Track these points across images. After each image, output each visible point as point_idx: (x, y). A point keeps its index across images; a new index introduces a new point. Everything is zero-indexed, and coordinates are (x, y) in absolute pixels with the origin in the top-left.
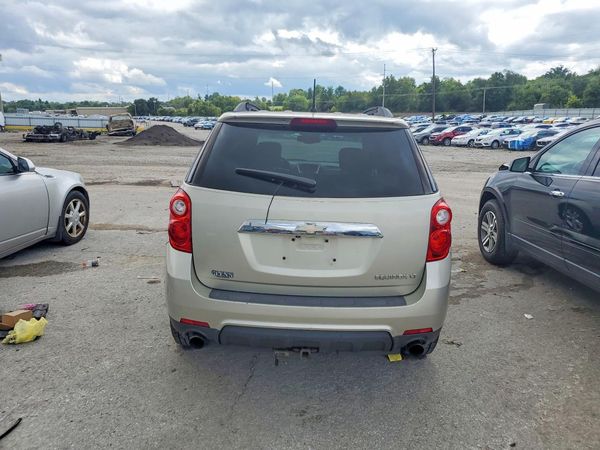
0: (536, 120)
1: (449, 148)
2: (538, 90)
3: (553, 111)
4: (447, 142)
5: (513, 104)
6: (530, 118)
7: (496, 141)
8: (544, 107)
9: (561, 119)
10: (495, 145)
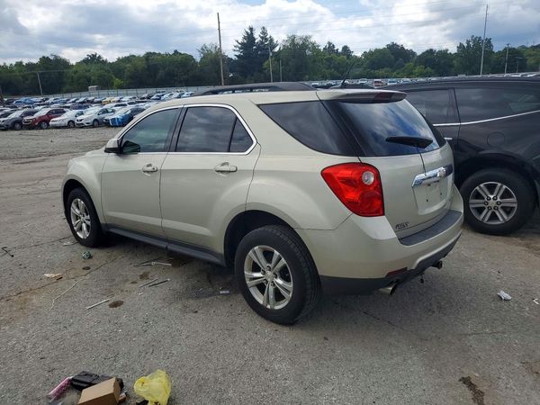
0: (96, 100)
1: (49, 131)
2: (88, 74)
3: (105, 92)
4: (44, 125)
5: (68, 87)
6: (90, 99)
7: (96, 120)
8: (97, 89)
9: (117, 99)
10: (96, 123)
